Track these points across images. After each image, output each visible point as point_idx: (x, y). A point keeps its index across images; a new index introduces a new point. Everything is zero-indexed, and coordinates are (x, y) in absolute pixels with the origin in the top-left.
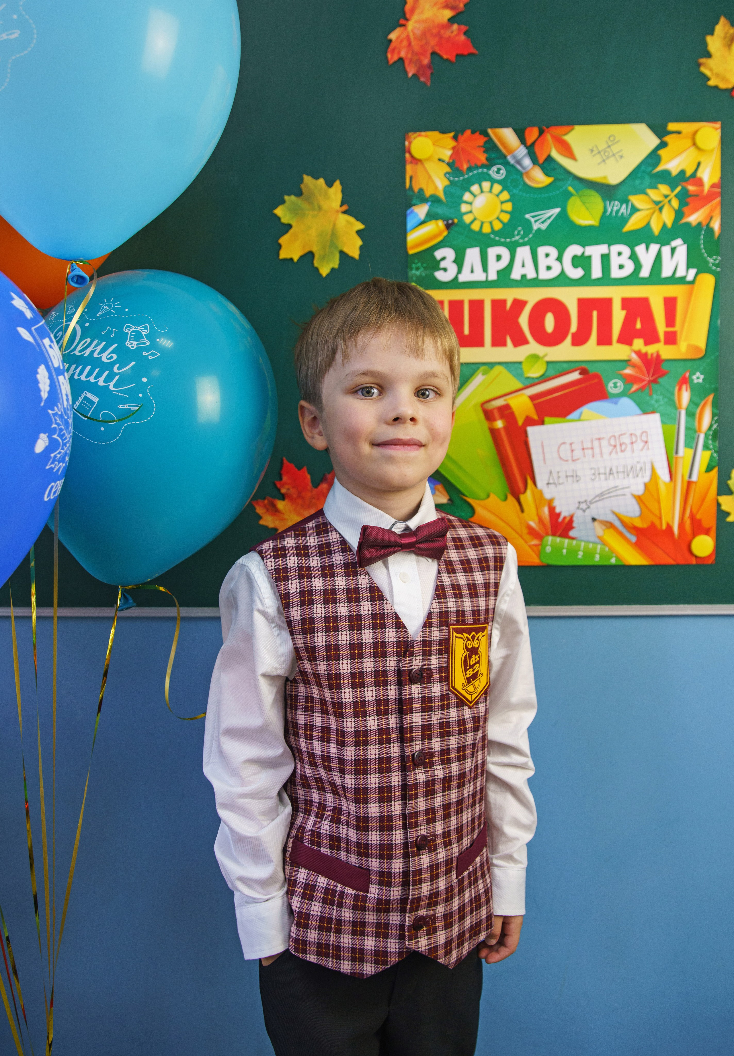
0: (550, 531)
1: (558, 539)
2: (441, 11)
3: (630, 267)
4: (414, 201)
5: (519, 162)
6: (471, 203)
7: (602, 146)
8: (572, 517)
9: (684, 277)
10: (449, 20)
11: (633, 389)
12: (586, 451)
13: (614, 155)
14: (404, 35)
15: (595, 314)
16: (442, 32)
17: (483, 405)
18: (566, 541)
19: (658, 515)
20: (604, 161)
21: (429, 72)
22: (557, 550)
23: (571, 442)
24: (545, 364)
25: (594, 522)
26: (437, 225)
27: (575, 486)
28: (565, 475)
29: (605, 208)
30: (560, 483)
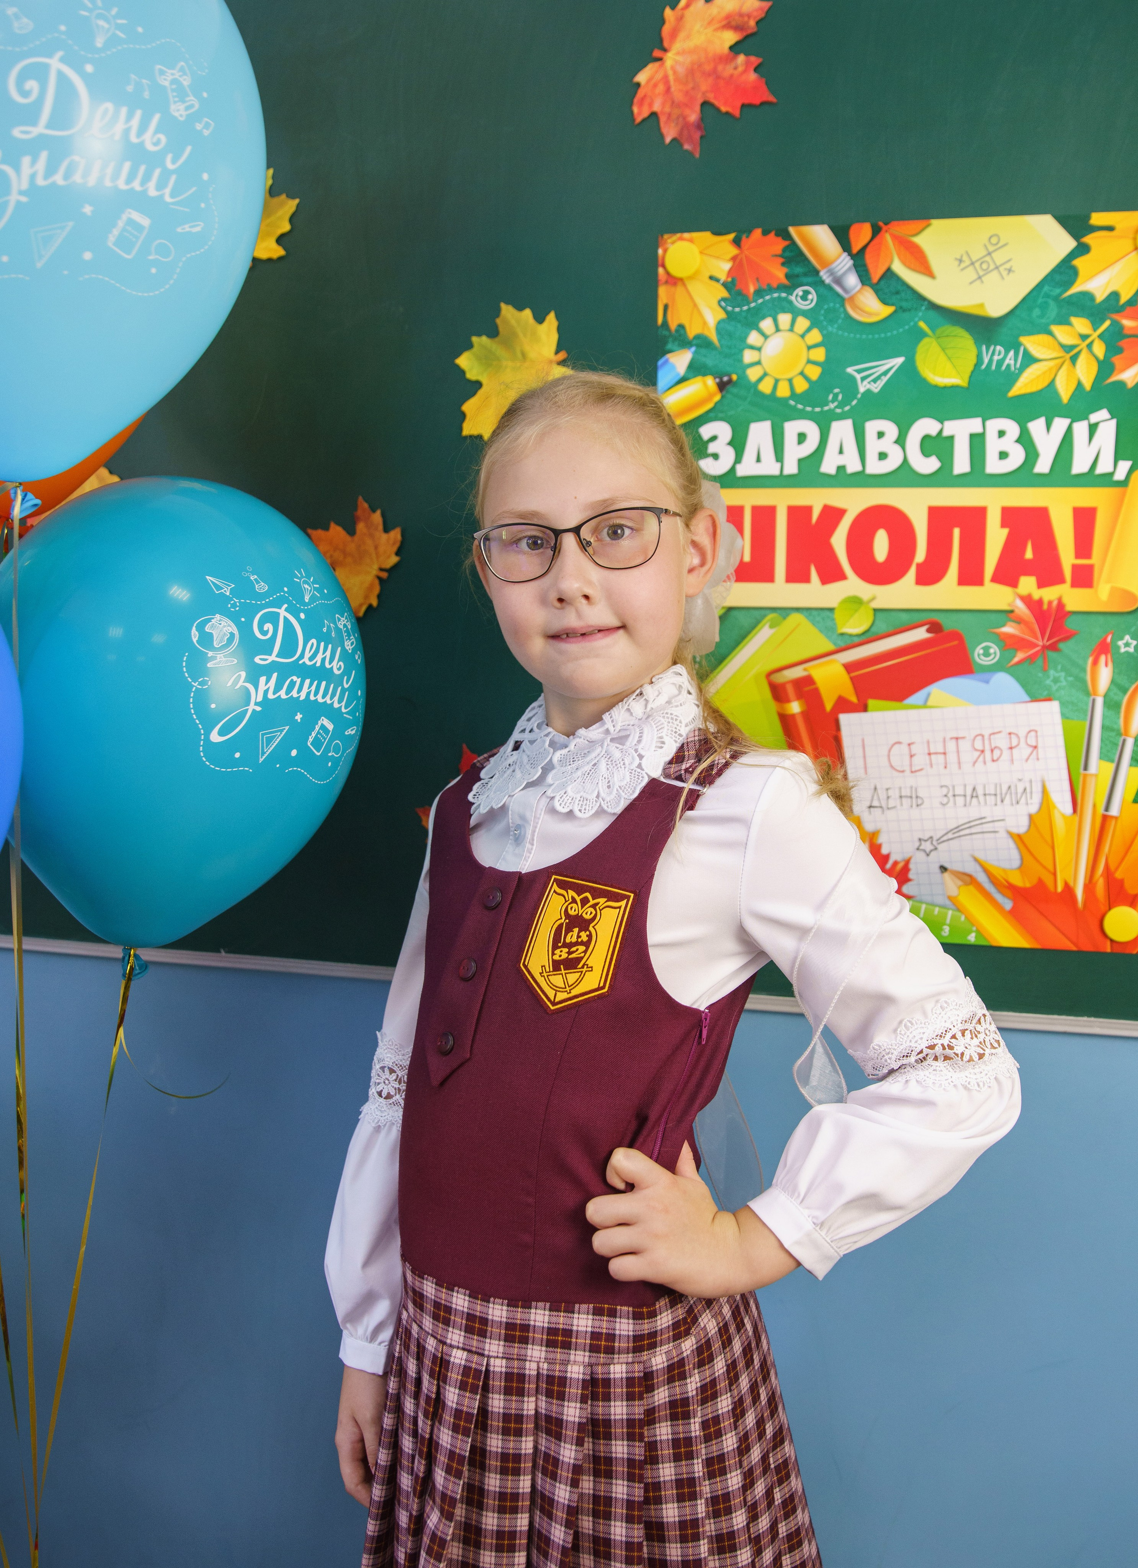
2: (719, 34)
3: (1017, 456)
4: (669, 346)
5: (838, 281)
6: (759, 349)
7: (978, 253)
8: (907, 862)
9: (1111, 474)
10: (731, 48)
11: (1016, 659)
12: (933, 757)
13: (997, 268)
14: (659, 76)
15: (956, 532)
16: (720, 68)
17: (769, 675)
19: (1051, 868)
20: (980, 278)
21: (697, 135)
23: (910, 742)
24: (871, 613)
25: (942, 872)
26: (705, 384)
27: (915, 813)
28: (898, 795)
29: (979, 357)
30: (890, 806)
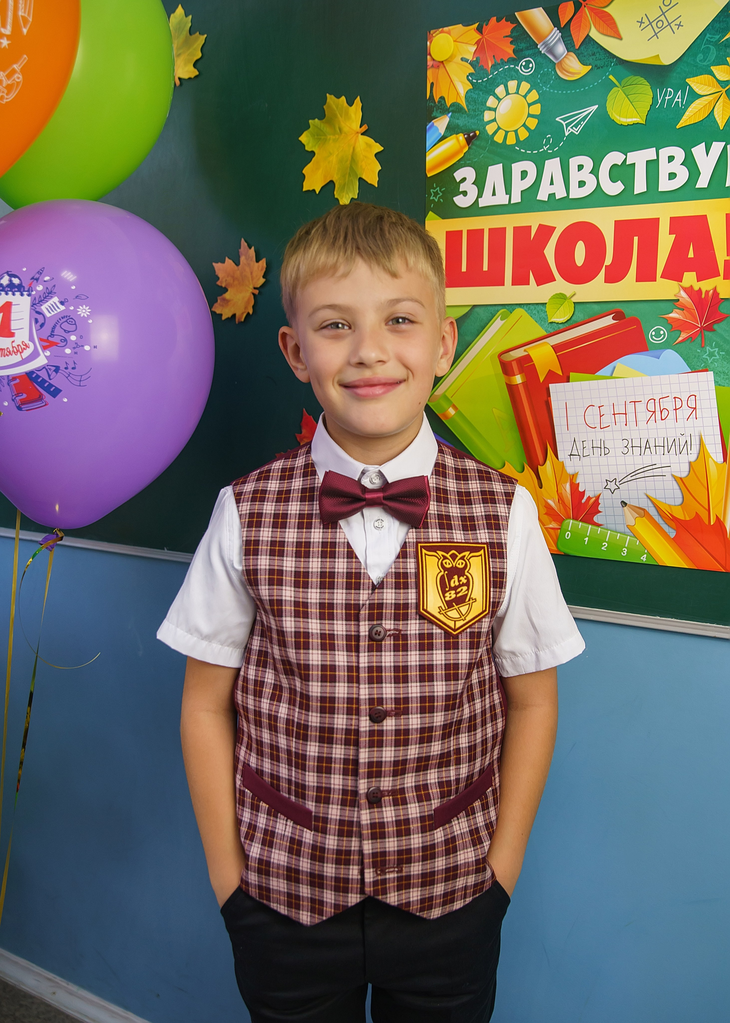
0: (571, 513)
1: (581, 524)
3: (683, 175)
4: (434, 114)
5: (551, 51)
6: (495, 110)
8: (598, 498)
11: (680, 339)
12: (617, 416)
13: (669, 24)
15: (636, 239)
17: (500, 355)
18: (590, 527)
19: (706, 505)
20: (657, 34)
22: (578, 537)
23: (601, 405)
24: (573, 306)
25: (624, 506)
26: (458, 140)
27: (603, 459)
28: (591, 446)
29: (654, 99)
30: (585, 454)
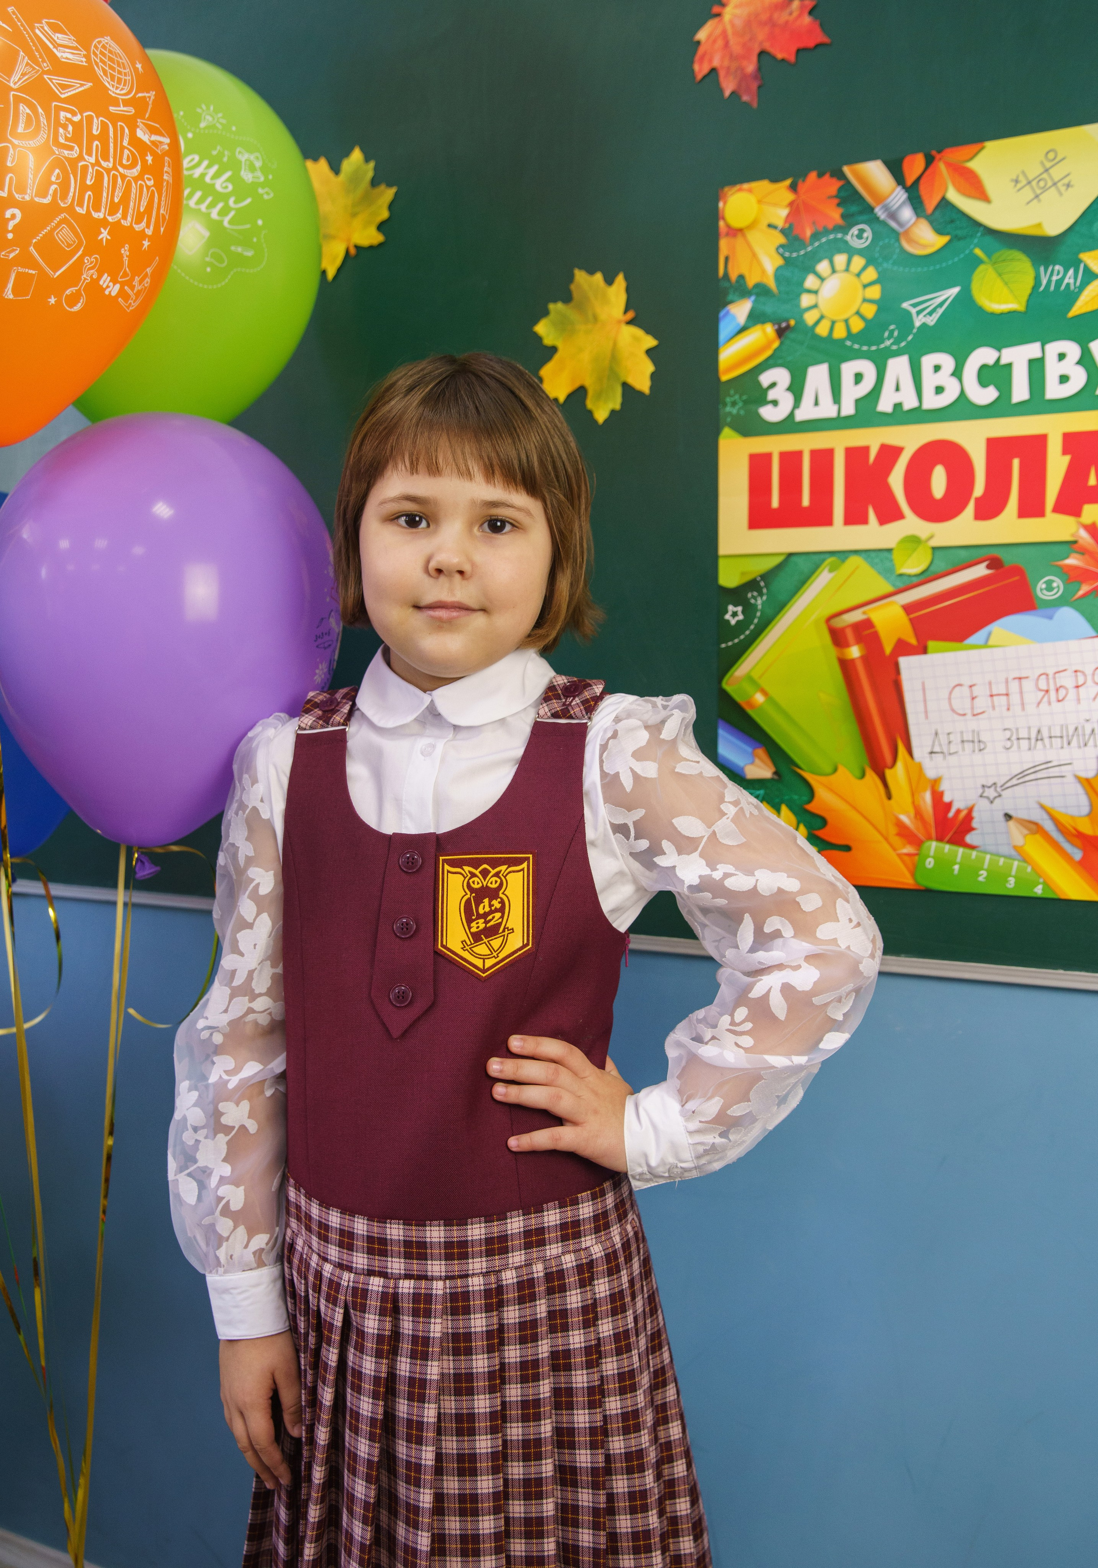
0: (934, 834)
1: (947, 847)
3: (1079, 378)
4: (730, 297)
5: (893, 216)
6: (816, 292)
7: (1034, 171)
8: (970, 810)
11: (1081, 593)
12: (995, 698)
13: (1055, 184)
14: (719, 31)
15: (1016, 463)
16: (775, 15)
17: (829, 620)
18: (961, 850)
20: (1037, 196)
21: (754, 85)
22: (943, 864)
23: (972, 684)
24: (930, 552)
25: (1007, 820)
26: (764, 332)
27: (978, 758)
28: (959, 740)
29: (1037, 279)
30: (952, 751)
